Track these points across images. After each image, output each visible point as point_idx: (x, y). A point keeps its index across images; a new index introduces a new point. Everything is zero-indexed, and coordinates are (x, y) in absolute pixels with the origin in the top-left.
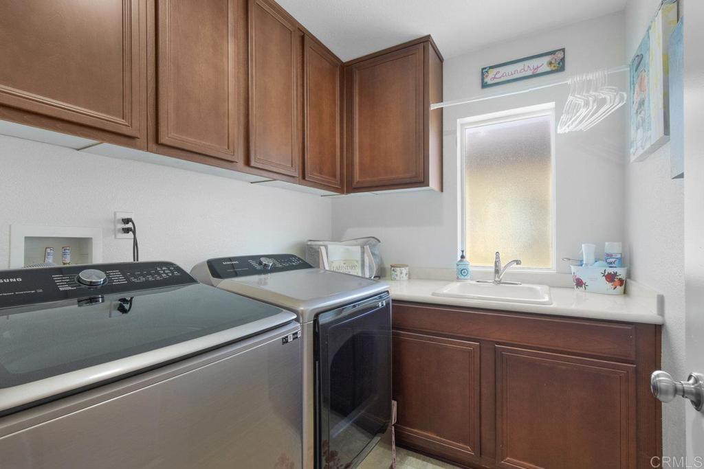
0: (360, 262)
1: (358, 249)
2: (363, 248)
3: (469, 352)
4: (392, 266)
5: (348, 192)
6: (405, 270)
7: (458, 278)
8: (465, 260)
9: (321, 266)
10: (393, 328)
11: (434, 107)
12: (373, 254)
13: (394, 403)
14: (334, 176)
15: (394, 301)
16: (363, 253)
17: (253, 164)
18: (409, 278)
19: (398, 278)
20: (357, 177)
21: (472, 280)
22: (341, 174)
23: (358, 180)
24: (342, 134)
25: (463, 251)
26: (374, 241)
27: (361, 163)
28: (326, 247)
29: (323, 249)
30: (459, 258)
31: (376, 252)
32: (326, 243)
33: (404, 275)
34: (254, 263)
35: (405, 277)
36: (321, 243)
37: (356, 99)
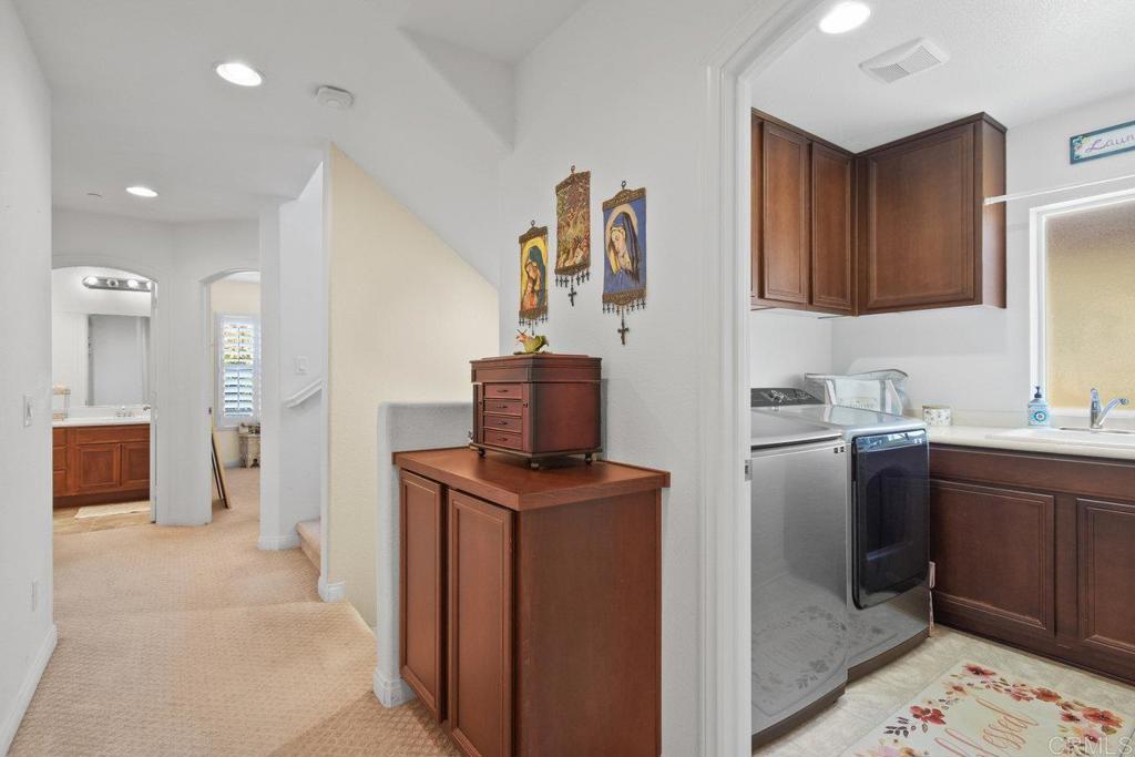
0: (879, 400)
1: (877, 384)
2: (883, 383)
3: (1040, 506)
4: (924, 407)
5: (860, 314)
6: (945, 413)
7: (1030, 424)
8: (1041, 399)
9: (827, 401)
10: (931, 477)
11: (989, 201)
12: (898, 391)
13: (932, 564)
14: (844, 296)
15: (931, 443)
16: (883, 389)
17: (767, 296)
18: (952, 424)
19: (934, 423)
20: (874, 295)
21: (1053, 427)
22: (852, 292)
23: (875, 298)
24: (852, 243)
25: (1038, 388)
26: (897, 375)
27: (879, 278)
28: (833, 381)
29: (830, 384)
30: (1033, 398)
31: (902, 388)
32: (834, 377)
33: (943, 418)
34: (766, 395)
35: (947, 422)
36: (827, 377)
37: (874, 199)
